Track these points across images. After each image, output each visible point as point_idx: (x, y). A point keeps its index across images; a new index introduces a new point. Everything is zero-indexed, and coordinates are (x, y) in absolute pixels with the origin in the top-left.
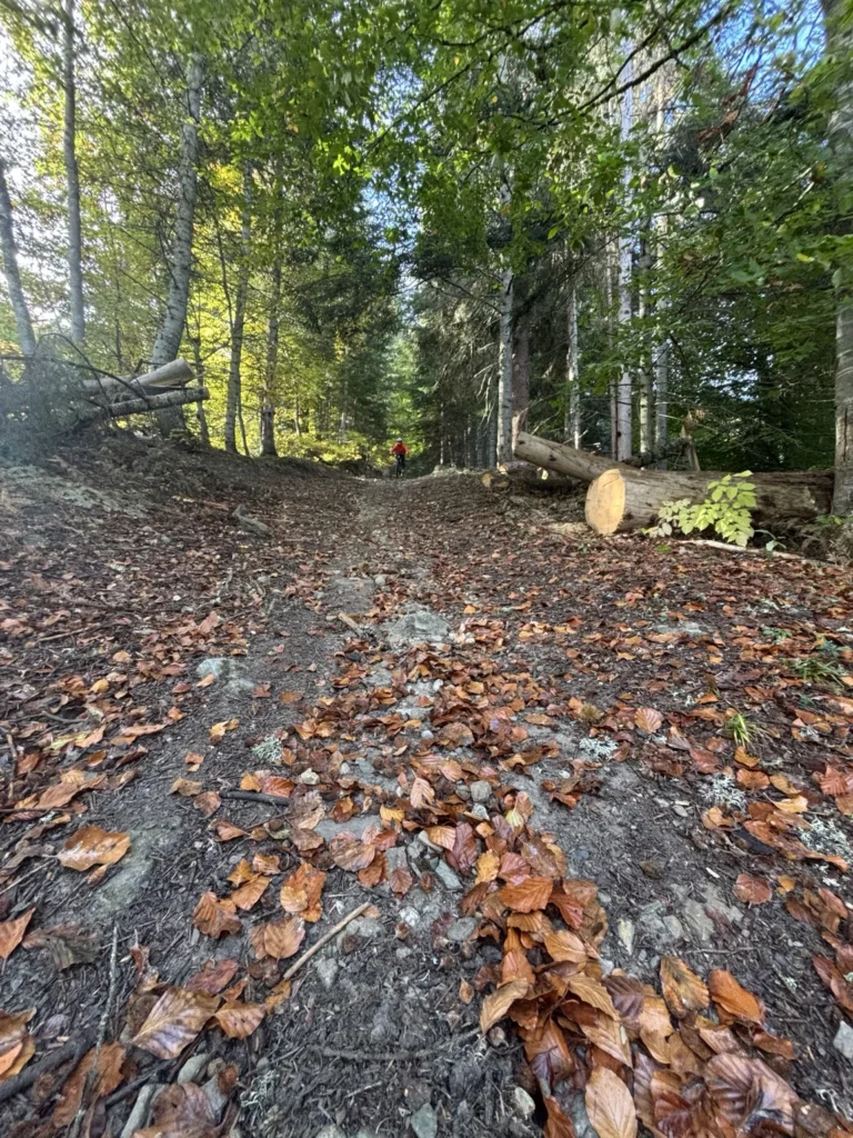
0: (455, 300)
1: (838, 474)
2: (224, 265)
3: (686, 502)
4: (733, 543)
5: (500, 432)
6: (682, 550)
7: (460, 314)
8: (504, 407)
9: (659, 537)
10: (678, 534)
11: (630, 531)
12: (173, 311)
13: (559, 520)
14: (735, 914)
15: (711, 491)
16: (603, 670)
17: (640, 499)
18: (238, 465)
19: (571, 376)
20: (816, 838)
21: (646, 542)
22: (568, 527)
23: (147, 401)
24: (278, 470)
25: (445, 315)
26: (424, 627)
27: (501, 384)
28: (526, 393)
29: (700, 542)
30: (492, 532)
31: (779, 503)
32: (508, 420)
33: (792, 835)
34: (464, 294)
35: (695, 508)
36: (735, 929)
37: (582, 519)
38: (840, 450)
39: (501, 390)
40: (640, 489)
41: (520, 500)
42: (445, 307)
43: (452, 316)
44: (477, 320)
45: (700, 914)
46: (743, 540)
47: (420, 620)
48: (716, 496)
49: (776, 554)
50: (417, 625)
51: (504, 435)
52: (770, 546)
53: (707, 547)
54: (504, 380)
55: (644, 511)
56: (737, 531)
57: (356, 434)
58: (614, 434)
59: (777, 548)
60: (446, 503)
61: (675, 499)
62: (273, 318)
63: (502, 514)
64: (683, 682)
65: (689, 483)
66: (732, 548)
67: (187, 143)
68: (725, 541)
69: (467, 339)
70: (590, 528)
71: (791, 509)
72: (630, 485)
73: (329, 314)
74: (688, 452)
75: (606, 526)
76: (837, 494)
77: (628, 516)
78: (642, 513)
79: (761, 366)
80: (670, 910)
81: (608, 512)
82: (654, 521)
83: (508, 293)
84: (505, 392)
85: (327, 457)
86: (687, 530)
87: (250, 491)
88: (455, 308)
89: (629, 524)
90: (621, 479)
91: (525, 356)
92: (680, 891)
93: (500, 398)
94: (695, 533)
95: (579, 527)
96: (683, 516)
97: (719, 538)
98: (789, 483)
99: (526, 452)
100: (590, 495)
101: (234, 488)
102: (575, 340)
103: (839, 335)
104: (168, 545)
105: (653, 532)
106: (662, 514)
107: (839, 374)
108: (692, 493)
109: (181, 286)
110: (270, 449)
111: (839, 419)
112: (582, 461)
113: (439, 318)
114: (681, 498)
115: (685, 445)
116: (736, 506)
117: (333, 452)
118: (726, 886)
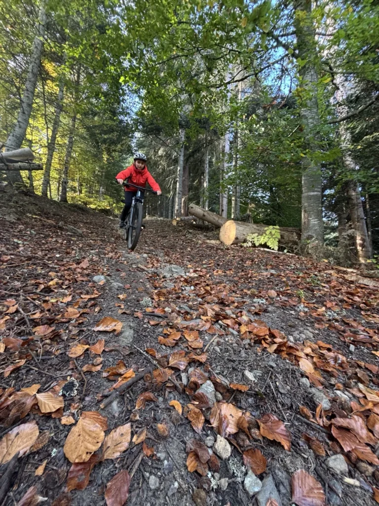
0: (160, 145)
1: (303, 229)
2: (45, 107)
3: (256, 234)
4: (273, 249)
5: (177, 204)
6: (257, 251)
7: (160, 152)
8: (179, 193)
9: (247, 247)
10: (254, 246)
11: (237, 244)
12: (21, 124)
13: (208, 239)
14: (317, 332)
15: (266, 231)
16: (249, 282)
17: (241, 232)
18: (52, 205)
19: (205, 185)
20: (330, 316)
21: (243, 248)
22: (213, 242)
23: (7, 165)
24: (70, 209)
25: (155, 151)
26: (176, 271)
27: (178, 184)
28: (187, 189)
29: (262, 249)
30: (183, 242)
31: (285, 238)
32: (180, 199)
33: (324, 315)
34: (164, 144)
35: (259, 237)
36: (318, 334)
37: (218, 239)
38: (303, 221)
39: (178, 186)
40: (241, 228)
41: (191, 231)
42: (154, 148)
43: (158, 152)
44: (168, 156)
45: (309, 332)
46: (276, 248)
47: (174, 268)
48: (268, 232)
49: (288, 254)
50: (173, 270)
51: (178, 205)
52: (285, 251)
53: (264, 251)
54: (179, 183)
55: (242, 237)
56: (274, 245)
57: (108, 197)
58: (221, 210)
59: (288, 252)
60: (158, 230)
61: (253, 233)
62: (71, 138)
63: (185, 235)
64: (278, 285)
65: (257, 228)
66: (273, 251)
67: (36, 47)
68: (270, 248)
69: (164, 163)
70: (222, 242)
71: (289, 240)
72: (237, 226)
73: (104, 141)
74: (250, 219)
75: (228, 242)
76: (302, 236)
77: (237, 238)
78: (241, 237)
79: (271, 191)
80: (300, 333)
81: (229, 236)
82: (245, 241)
83: (182, 147)
84: (179, 187)
85: (93, 206)
86: (257, 244)
87: (61, 216)
88: (159, 149)
89: (237, 241)
90: (234, 224)
91: (187, 174)
92: (301, 329)
93: (177, 190)
94: (261, 245)
95: (218, 242)
96: (256, 239)
97: (268, 247)
98: (288, 231)
99: (194, 212)
100: (222, 230)
101: (54, 215)
102: (207, 171)
103: (303, 182)
104: (36, 235)
105: (245, 245)
106: (248, 238)
107: (303, 195)
108: (258, 232)
109: (26, 112)
110: (64, 199)
111: (303, 210)
112: (215, 218)
113: (152, 152)
114: (254, 233)
115: (249, 216)
116: (274, 237)
117: (95, 204)
118: (313, 327)
